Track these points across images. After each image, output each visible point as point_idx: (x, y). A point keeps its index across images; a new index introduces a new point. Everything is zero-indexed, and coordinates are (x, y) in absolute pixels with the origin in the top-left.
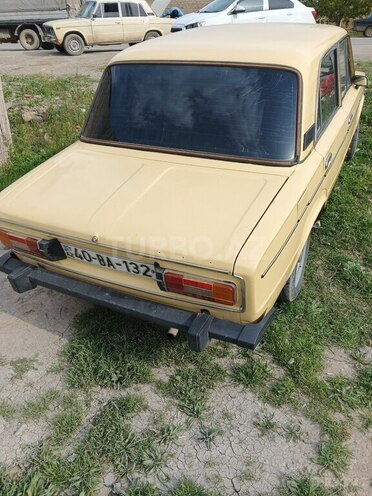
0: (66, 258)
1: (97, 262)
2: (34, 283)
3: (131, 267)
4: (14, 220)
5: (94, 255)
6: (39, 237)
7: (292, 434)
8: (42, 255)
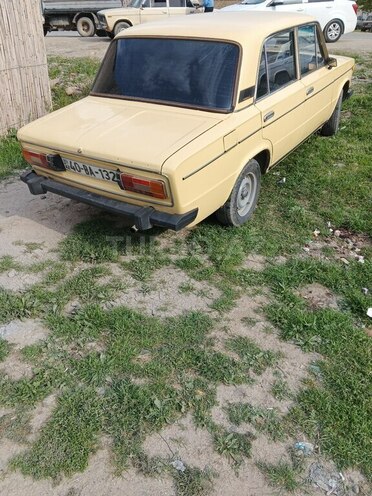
0: (65, 170)
1: (83, 171)
2: (45, 190)
3: (104, 174)
4: (35, 142)
5: (81, 166)
6: (48, 153)
7: (202, 294)
8: (49, 167)
